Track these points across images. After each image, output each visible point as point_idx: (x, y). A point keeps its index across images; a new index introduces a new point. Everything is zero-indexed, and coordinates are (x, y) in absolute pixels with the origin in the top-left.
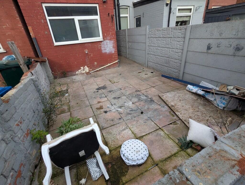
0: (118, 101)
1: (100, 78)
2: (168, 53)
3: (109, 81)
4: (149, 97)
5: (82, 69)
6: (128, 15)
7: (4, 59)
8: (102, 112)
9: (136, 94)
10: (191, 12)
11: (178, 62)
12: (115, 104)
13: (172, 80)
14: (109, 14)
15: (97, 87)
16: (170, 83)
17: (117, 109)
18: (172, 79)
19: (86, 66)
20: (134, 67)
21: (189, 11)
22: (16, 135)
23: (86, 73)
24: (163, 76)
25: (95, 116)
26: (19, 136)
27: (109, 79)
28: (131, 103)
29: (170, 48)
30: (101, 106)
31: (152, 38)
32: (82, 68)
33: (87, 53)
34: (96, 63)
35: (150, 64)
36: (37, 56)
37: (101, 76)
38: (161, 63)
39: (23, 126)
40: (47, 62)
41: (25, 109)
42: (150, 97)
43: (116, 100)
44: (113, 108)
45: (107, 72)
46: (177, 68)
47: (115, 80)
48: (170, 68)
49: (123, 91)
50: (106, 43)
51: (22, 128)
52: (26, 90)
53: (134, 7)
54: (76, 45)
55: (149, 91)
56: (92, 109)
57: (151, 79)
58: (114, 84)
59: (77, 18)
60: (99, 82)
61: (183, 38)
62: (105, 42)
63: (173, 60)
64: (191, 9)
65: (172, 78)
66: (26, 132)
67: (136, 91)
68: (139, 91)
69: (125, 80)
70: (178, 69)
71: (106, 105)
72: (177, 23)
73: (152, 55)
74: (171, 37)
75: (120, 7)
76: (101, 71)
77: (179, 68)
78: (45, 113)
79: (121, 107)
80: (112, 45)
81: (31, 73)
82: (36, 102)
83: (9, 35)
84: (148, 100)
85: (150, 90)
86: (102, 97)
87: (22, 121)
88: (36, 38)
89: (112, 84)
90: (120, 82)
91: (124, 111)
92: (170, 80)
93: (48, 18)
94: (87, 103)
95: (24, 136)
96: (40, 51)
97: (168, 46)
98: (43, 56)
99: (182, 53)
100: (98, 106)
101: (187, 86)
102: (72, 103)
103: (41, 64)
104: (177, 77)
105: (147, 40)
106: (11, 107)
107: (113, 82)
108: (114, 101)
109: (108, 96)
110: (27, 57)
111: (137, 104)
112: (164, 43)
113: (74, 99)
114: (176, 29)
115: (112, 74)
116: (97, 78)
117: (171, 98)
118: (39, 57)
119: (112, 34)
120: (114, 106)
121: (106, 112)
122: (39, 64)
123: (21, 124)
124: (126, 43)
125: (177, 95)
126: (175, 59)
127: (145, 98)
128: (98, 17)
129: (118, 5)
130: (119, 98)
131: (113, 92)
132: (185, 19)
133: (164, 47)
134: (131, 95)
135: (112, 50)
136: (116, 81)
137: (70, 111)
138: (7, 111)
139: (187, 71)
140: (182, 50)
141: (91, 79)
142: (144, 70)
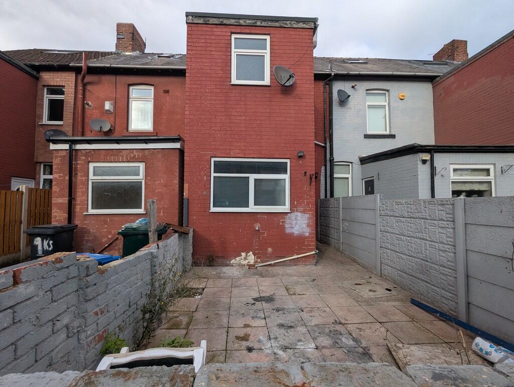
0: (286, 334)
1: (270, 279)
2: (423, 249)
3: (286, 288)
4: (361, 343)
5: (243, 257)
6: (349, 176)
7: (138, 221)
8: (242, 348)
9: (332, 329)
10: (489, 175)
11: (449, 273)
12: (277, 338)
13: (437, 317)
14: (305, 172)
15: (256, 295)
16: (431, 322)
17: (275, 351)
18: (438, 315)
19: (251, 252)
20: (349, 270)
21: (485, 173)
22: (86, 328)
23: (248, 265)
24: (414, 302)
25: (226, 350)
26: (89, 333)
27: (287, 286)
28: (313, 345)
29: (426, 240)
30: (246, 335)
31: (388, 216)
32: (243, 254)
33: (257, 229)
34: (270, 250)
35: (388, 270)
36: (181, 224)
37: (273, 276)
38: (411, 271)
39: (103, 320)
40: (191, 235)
41: (119, 294)
42: (364, 344)
43: (283, 331)
44: (269, 345)
45: (288, 271)
46: (450, 287)
47: (298, 289)
48: (433, 287)
49: (305, 315)
50: (294, 217)
51: (99, 322)
52: (134, 266)
53: (362, 164)
54: (243, 214)
55: (368, 331)
56: (227, 336)
57: (380, 303)
58: (293, 296)
59: (252, 177)
60: (266, 286)
61: (450, 221)
62: (293, 215)
63: (437, 267)
64: (488, 171)
65: (436, 312)
66: (100, 333)
67: (335, 322)
68: (341, 323)
69: (319, 293)
70: (452, 292)
71: (258, 335)
72: (456, 193)
73: (389, 251)
74: (425, 217)
75: (334, 163)
76: (278, 266)
77: (453, 288)
78: (144, 313)
79: (285, 348)
80: (306, 222)
81: (158, 245)
82: (141, 290)
83: (158, 192)
84: (356, 349)
85: (370, 328)
86: (257, 317)
87: (106, 310)
88: (188, 199)
89: (288, 297)
90: (305, 296)
91: (290, 358)
92: (431, 316)
93: (213, 175)
94: (225, 320)
95: (95, 338)
96: (188, 218)
97: (420, 235)
98: (189, 226)
99: (455, 253)
100: (241, 333)
101: (473, 338)
102: (199, 316)
103: (180, 236)
104: (455, 314)
105: (379, 220)
106: (103, 281)
107: (292, 293)
108: (276, 332)
109: (269, 317)
110: (166, 224)
111: (326, 352)
112: (411, 228)
113: (205, 308)
114: (433, 203)
115: (296, 276)
116: (263, 279)
117: (420, 360)
118: (182, 226)
119: (308, 204)
120: (272, 341)
121: (250, 350)
122: (177, 235)
123: (101, 314)
124: (340, 222)
125: (440, 358)
126: (441, 266)
127: (351, 343)
128: (286, 177)
129: (332, 161)
130: (291, 327)
131: (284, 313)
132: (476, 187)
133: (414, 237)
134: (319, 328)
135: (304, 230)
136: (298, 291)
137: (187, 328)
138: (95, 286)
139: (476, 299)
140: (453, 246)
141: (252, 279)
142: (370, 280)
